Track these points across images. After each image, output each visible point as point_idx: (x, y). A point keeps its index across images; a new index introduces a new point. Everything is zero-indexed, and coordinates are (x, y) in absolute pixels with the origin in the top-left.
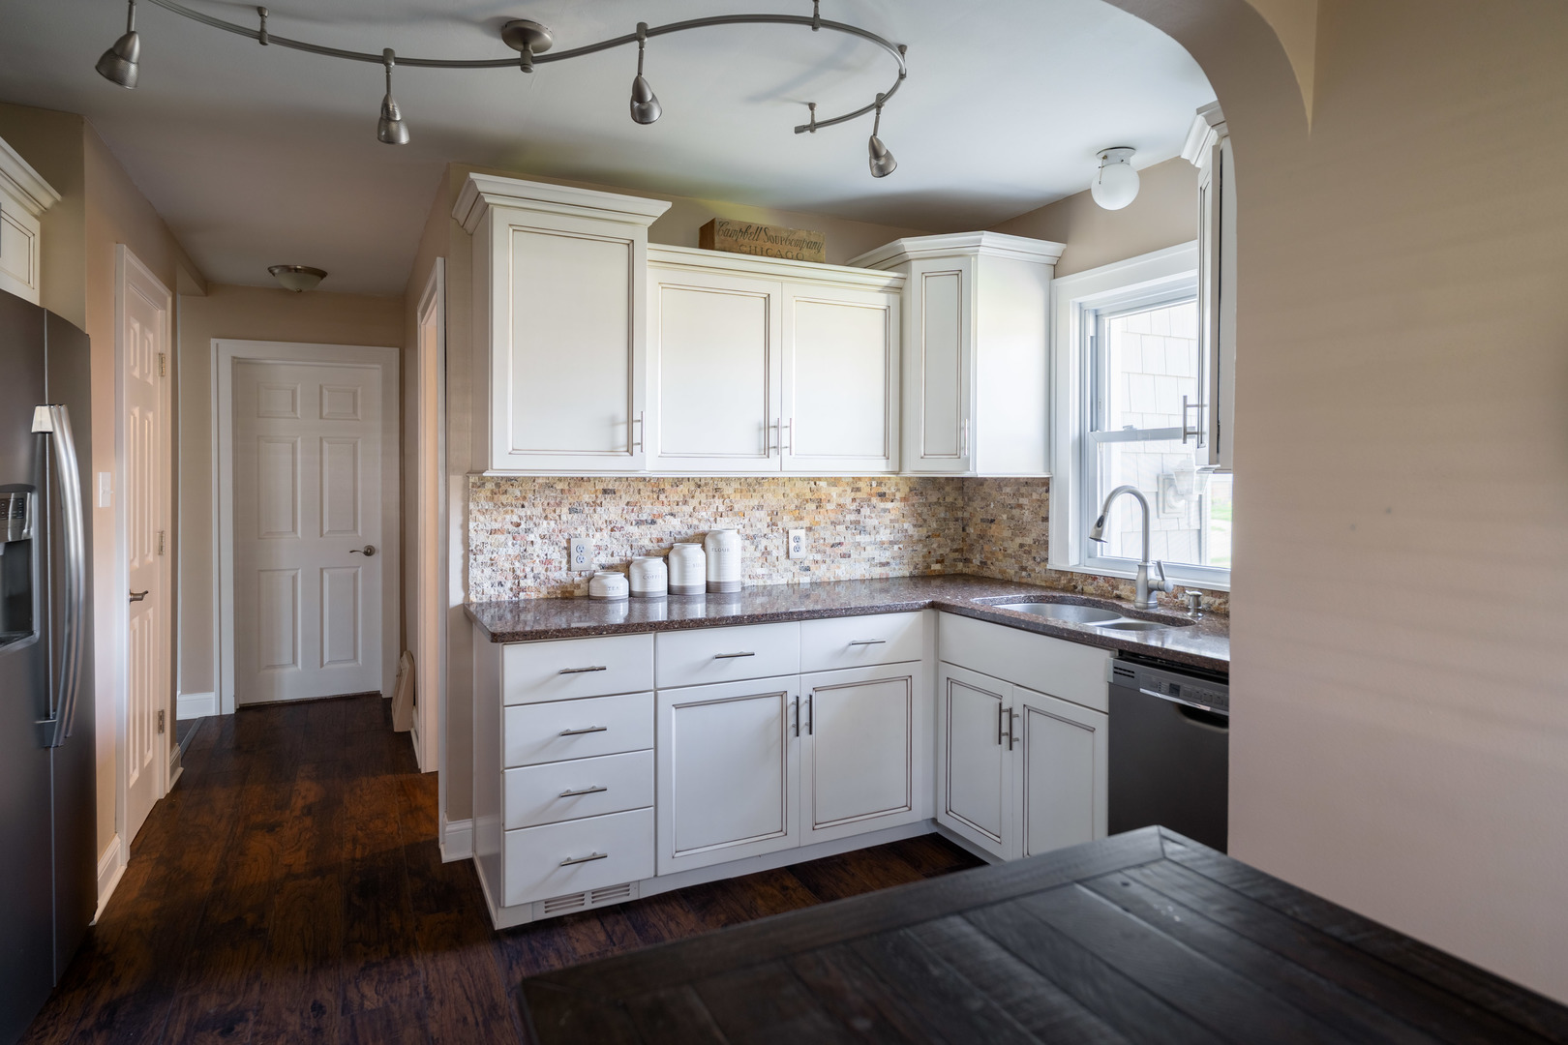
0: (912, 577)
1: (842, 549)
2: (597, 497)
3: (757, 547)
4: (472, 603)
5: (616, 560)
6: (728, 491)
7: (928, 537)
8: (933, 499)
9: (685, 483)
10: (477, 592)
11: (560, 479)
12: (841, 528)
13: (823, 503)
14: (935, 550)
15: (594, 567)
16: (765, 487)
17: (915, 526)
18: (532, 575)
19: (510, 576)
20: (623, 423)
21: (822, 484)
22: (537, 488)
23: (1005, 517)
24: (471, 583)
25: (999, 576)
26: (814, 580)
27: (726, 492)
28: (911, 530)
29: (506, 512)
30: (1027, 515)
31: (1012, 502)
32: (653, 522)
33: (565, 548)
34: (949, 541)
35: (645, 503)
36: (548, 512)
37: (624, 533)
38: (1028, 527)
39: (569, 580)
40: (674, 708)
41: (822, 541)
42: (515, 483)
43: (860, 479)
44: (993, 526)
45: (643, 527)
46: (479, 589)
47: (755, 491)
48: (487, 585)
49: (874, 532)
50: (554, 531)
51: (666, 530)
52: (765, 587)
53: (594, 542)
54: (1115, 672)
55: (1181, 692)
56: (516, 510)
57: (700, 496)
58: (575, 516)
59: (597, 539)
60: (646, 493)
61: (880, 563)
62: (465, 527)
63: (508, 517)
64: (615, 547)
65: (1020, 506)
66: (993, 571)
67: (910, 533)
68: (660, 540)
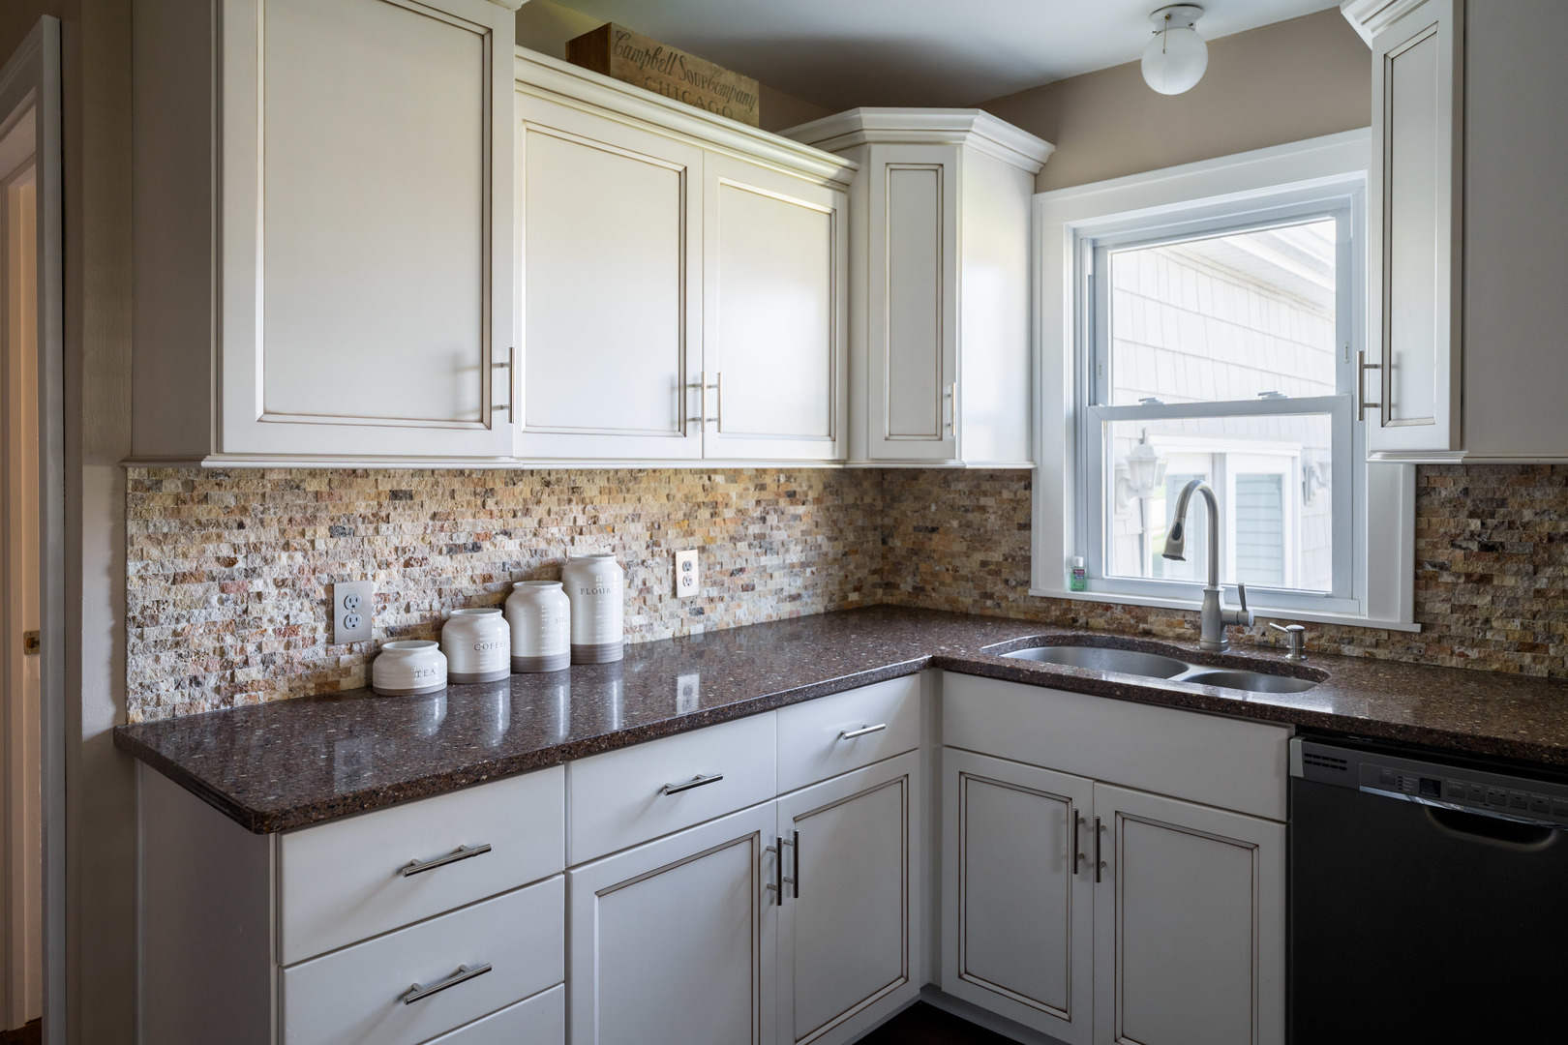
0: (827, 614)
1: (743, 579)
2: (380, 505)
3: (632, 581)
4: (135, 726)
5: (414, 618)
6: (591, 491)
7: (845, 554)
8: (850, 499)
9: (527, 479)
10: (145, 702)
11: (313, 473)
12: (742, 546)
13: (720, 508)
14: (852, 573)
15: (377, 634)
16: (643, 485)
17: (830, 539)
18: (259, 658)
19: (215, 663)
20: (473, 368)
21: (719, 479)
22: (268, 490)
23: (955, 523)
24: (132, 685)
25: (947, 607)
26: (708, 629)
27: (587, 494)
28: (826, 546)
29: (207, 539)
30: (993, 521)
31: (967, 503)
32: (476, 548)
33: (323, 602)
34: (867, 559)
35: (463, 515)
36: (290, 534)
37: (427, 568)
38: (996, 537)
39: (331, 660)
40: (596, 898)
41: (718, 567)
42: (226, 481)
43: (764, 471)
44: (936, 537)
45: (460, 557)
46: (149, 695)
47: (628, 491)
48: (166, 686)
49: (782, 550)
50: (301, 570)
51: (497, 560)
52: (643, 645)
53: (375, 587)
54: (1306, 762)
55: (1444, 791)
56: (226, 533)
57: (549, 501)
58: (342, 541)
59: (381, 581)
60: (464, 496)
61: (790, 596)
62: (118, 574)
63: (210, 547)
64: (412, 595)
65: (983, 509)
66: (937, 600)
67: (824, 549)
68: (487, 578)
